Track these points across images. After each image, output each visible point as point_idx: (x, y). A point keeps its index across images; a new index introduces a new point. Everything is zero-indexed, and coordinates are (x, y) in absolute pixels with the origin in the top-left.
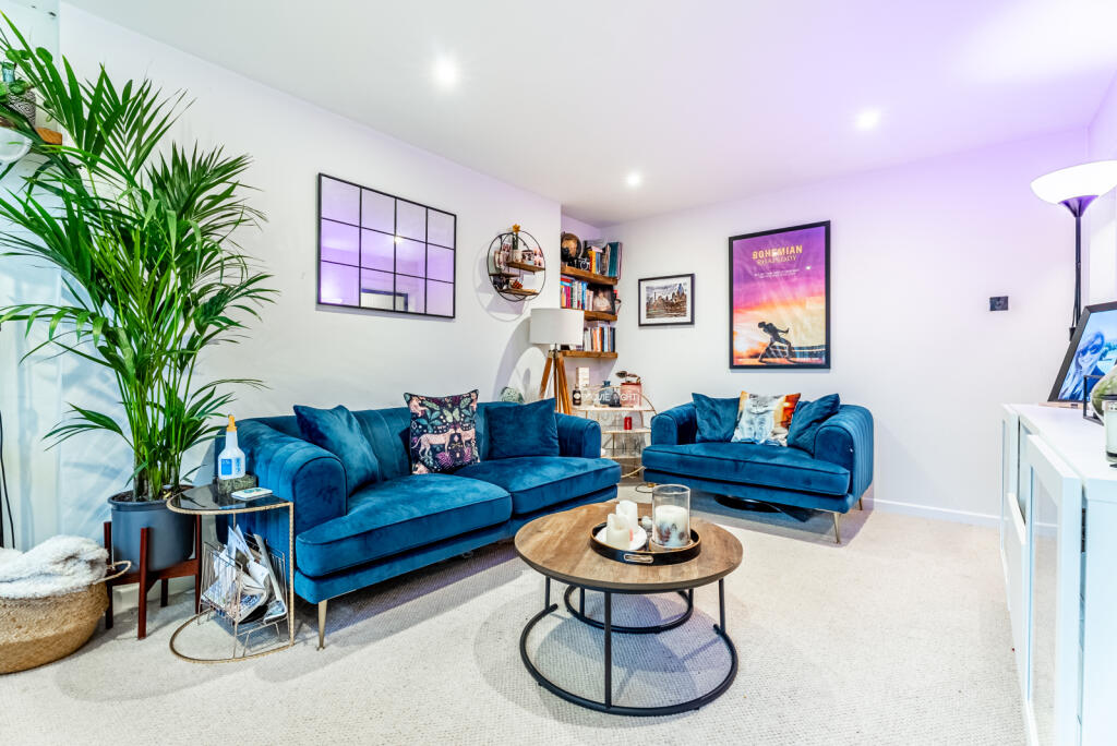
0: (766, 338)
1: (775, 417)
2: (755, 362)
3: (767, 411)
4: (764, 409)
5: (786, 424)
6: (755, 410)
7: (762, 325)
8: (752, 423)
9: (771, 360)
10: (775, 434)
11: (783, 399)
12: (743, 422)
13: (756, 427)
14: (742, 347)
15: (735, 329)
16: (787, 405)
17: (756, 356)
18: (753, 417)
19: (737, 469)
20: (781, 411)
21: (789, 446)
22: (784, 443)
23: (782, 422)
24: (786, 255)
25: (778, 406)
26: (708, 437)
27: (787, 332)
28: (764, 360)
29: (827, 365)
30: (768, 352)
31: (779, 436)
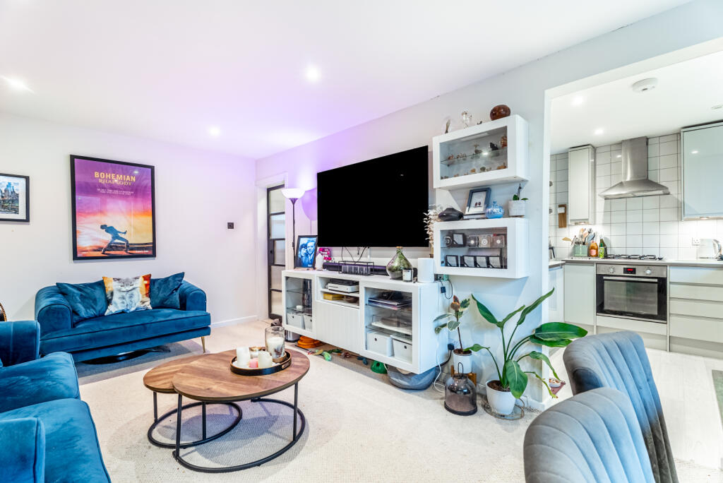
0: (108, 237)
1: (141, 291)
2: (99, 254)
3: (134, 289)
4: (131, 288)
5: (149, 294)
6: (123, 289)
7: (103, 227)
8: (123, 298)
9: (112, 252)
10: (144, 303)
11: (141, 279)
12: (116, 299)
13: (127, 301)
14: (85, 242)
15: (78, 228)
16: (146, 282)
17: (99, 249)
18: (124, 294)
19: (145, 329)
20: (144, 287)
21: (153, 308)
22: (150, 307)
23: (146, 294)
24: (123, 181)
25: (140, 284)
26: (85, 316)
27: (125, 233)
28: (106, 252)
29: (154, 255)
30: (110, 247)
31: (145, 304)
